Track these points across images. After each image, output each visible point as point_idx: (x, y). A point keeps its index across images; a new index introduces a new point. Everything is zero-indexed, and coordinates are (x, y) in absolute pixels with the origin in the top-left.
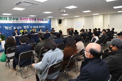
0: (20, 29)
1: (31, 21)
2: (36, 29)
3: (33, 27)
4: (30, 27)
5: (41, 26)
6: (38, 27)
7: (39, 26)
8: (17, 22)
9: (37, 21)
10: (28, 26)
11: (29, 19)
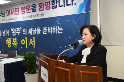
0: (7, 37)
1: (26, 15)
2: (36, 36)
3: (28, 31)
4: (22, 31)
5: (48, 26)
6: (39, 33)
7: (42, 29)
8: (3, 20)
9: (38, 12)
10: (18, 29)
11: (20, 11)
